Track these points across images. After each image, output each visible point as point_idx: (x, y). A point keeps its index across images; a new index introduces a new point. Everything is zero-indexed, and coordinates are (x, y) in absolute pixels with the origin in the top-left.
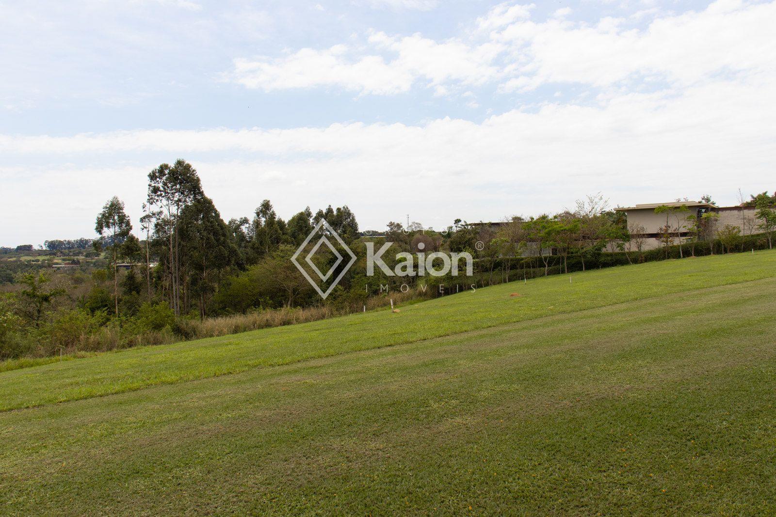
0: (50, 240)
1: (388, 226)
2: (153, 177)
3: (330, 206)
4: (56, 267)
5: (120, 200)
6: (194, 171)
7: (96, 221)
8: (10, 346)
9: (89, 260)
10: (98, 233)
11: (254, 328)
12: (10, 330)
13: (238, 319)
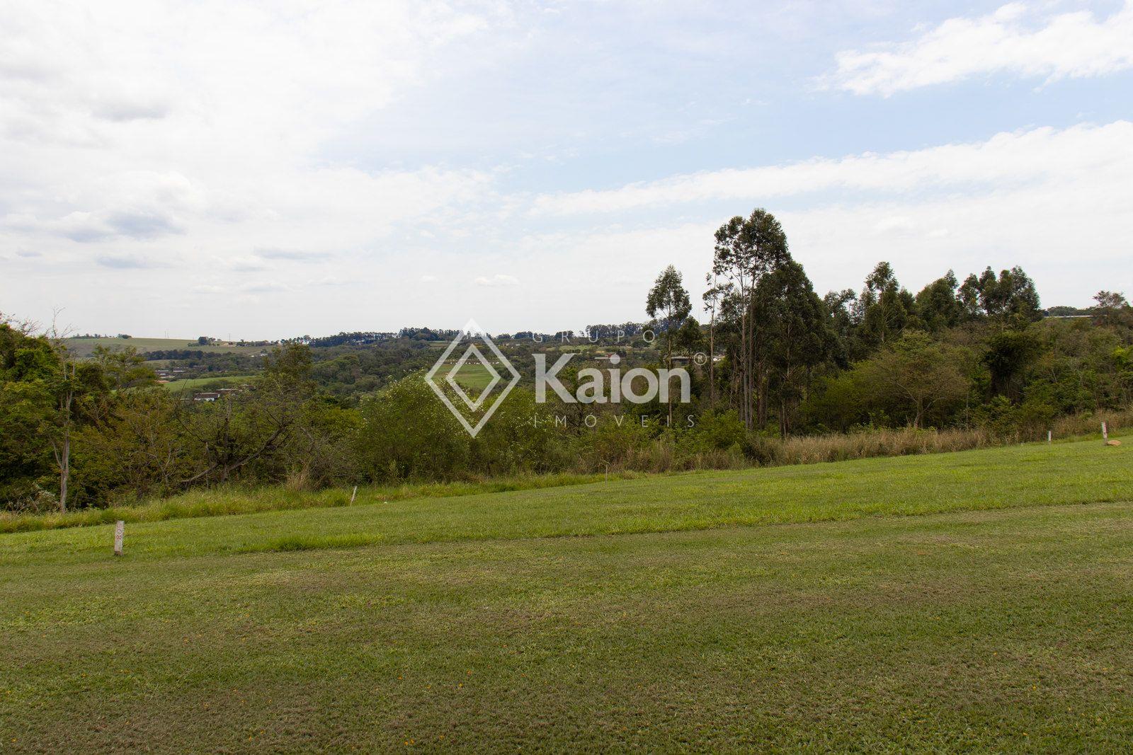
0: (593, 325)
1: (1096, 298)
2: (721, 236)
3: (989, 268)
4: (598, 360)
5: (677, 270)
6: (777, 224)
7: (647, 300)
8: (551, 458)
9: (637, 350)
10: (650, 316)
11: (860, 456)
12: (550, 436)
13: (836, 441)
